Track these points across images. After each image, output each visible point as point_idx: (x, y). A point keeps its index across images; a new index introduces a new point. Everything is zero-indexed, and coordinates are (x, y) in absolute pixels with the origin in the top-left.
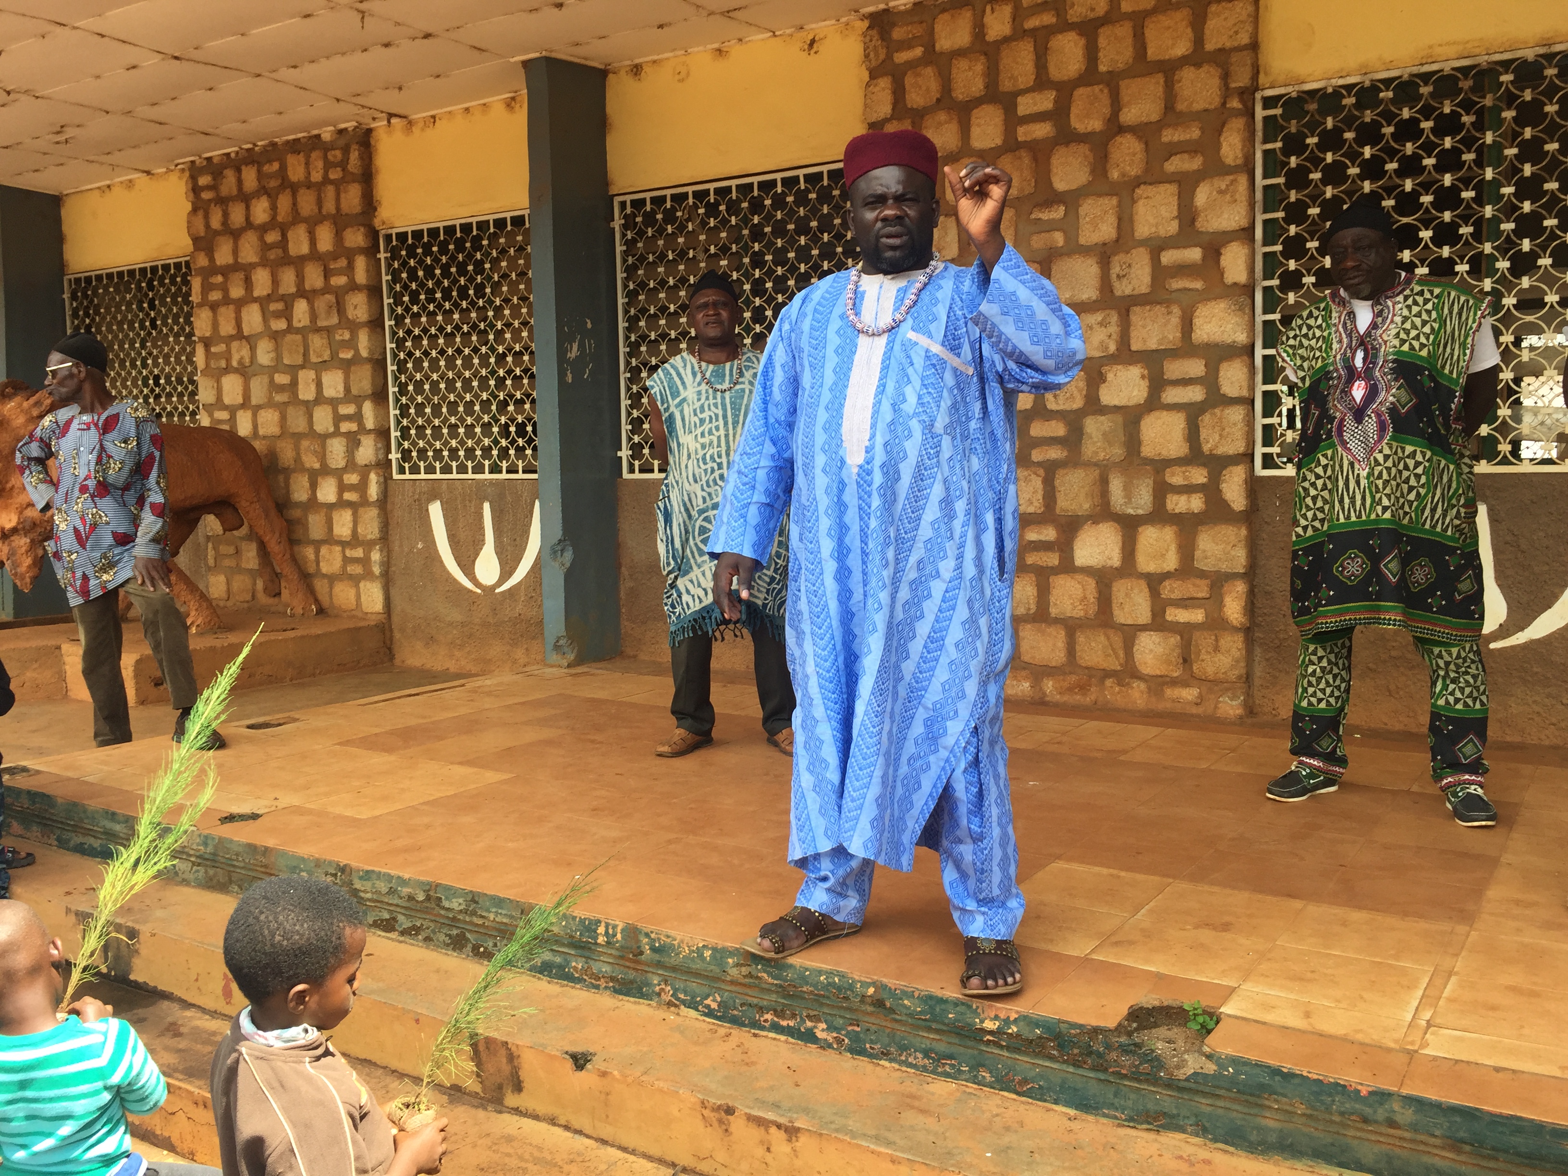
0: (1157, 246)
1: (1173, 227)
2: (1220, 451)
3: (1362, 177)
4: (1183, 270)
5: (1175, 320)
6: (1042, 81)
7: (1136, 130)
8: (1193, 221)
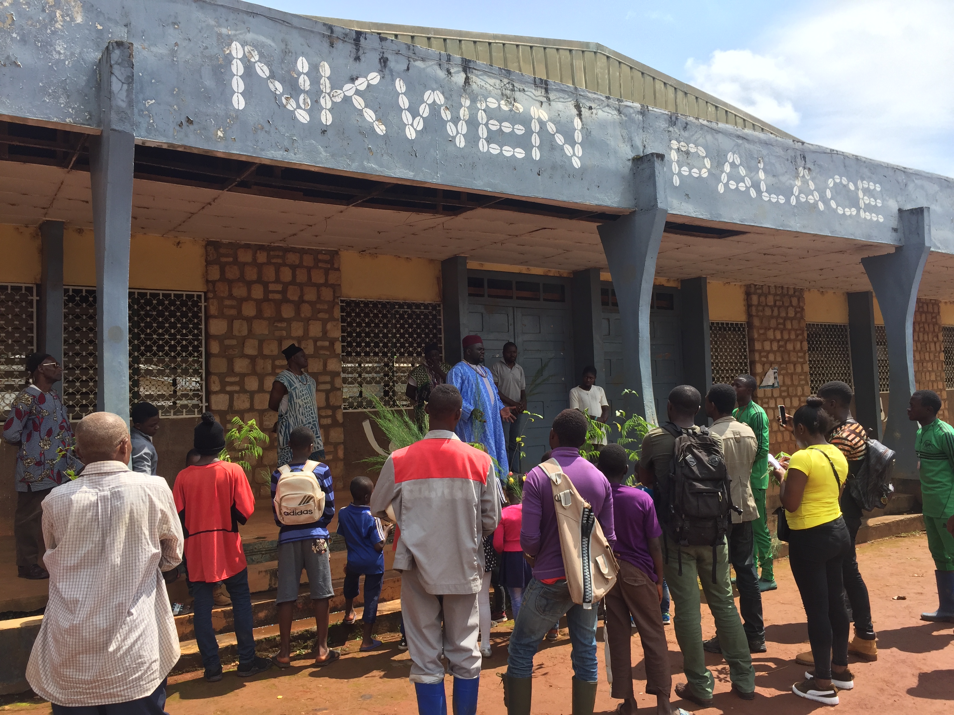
0: (316, 340)
1: (320, 335)
2: (335, 405)
3: (366, 327)
4: (323, 348)
5: (321, 363)
6: (278, 280)
7: (309, 303)
8: (326, 333)
